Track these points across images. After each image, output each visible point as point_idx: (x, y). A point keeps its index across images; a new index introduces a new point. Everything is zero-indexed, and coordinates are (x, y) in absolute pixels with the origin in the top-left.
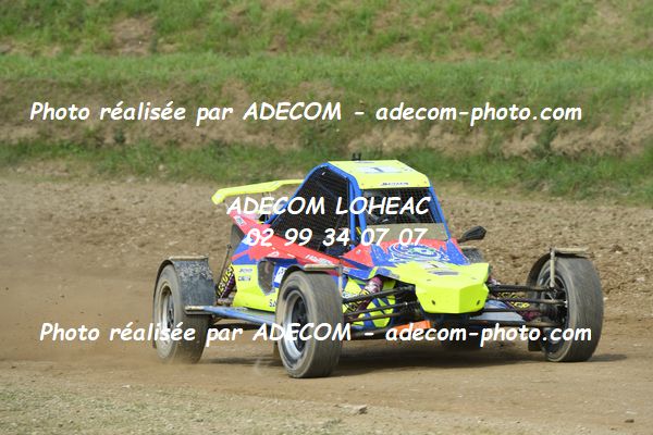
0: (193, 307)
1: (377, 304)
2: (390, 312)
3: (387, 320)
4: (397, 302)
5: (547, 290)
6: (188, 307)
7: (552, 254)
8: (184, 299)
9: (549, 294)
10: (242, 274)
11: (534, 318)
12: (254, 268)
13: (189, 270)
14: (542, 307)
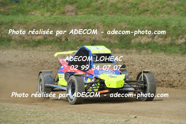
0: (47, 85)
1: (95, 85)
2: (98, 87)
3: (98, 89)
4: (100, 84)
5: (141, 82)
6: (46, 85)
7: (142, 72)
8: (45, 82)
9: (142, 83)
10: (60, 76)
11: (137, 89)
12: (64, 75)
13: (47, 75)
14: (140, 86)
